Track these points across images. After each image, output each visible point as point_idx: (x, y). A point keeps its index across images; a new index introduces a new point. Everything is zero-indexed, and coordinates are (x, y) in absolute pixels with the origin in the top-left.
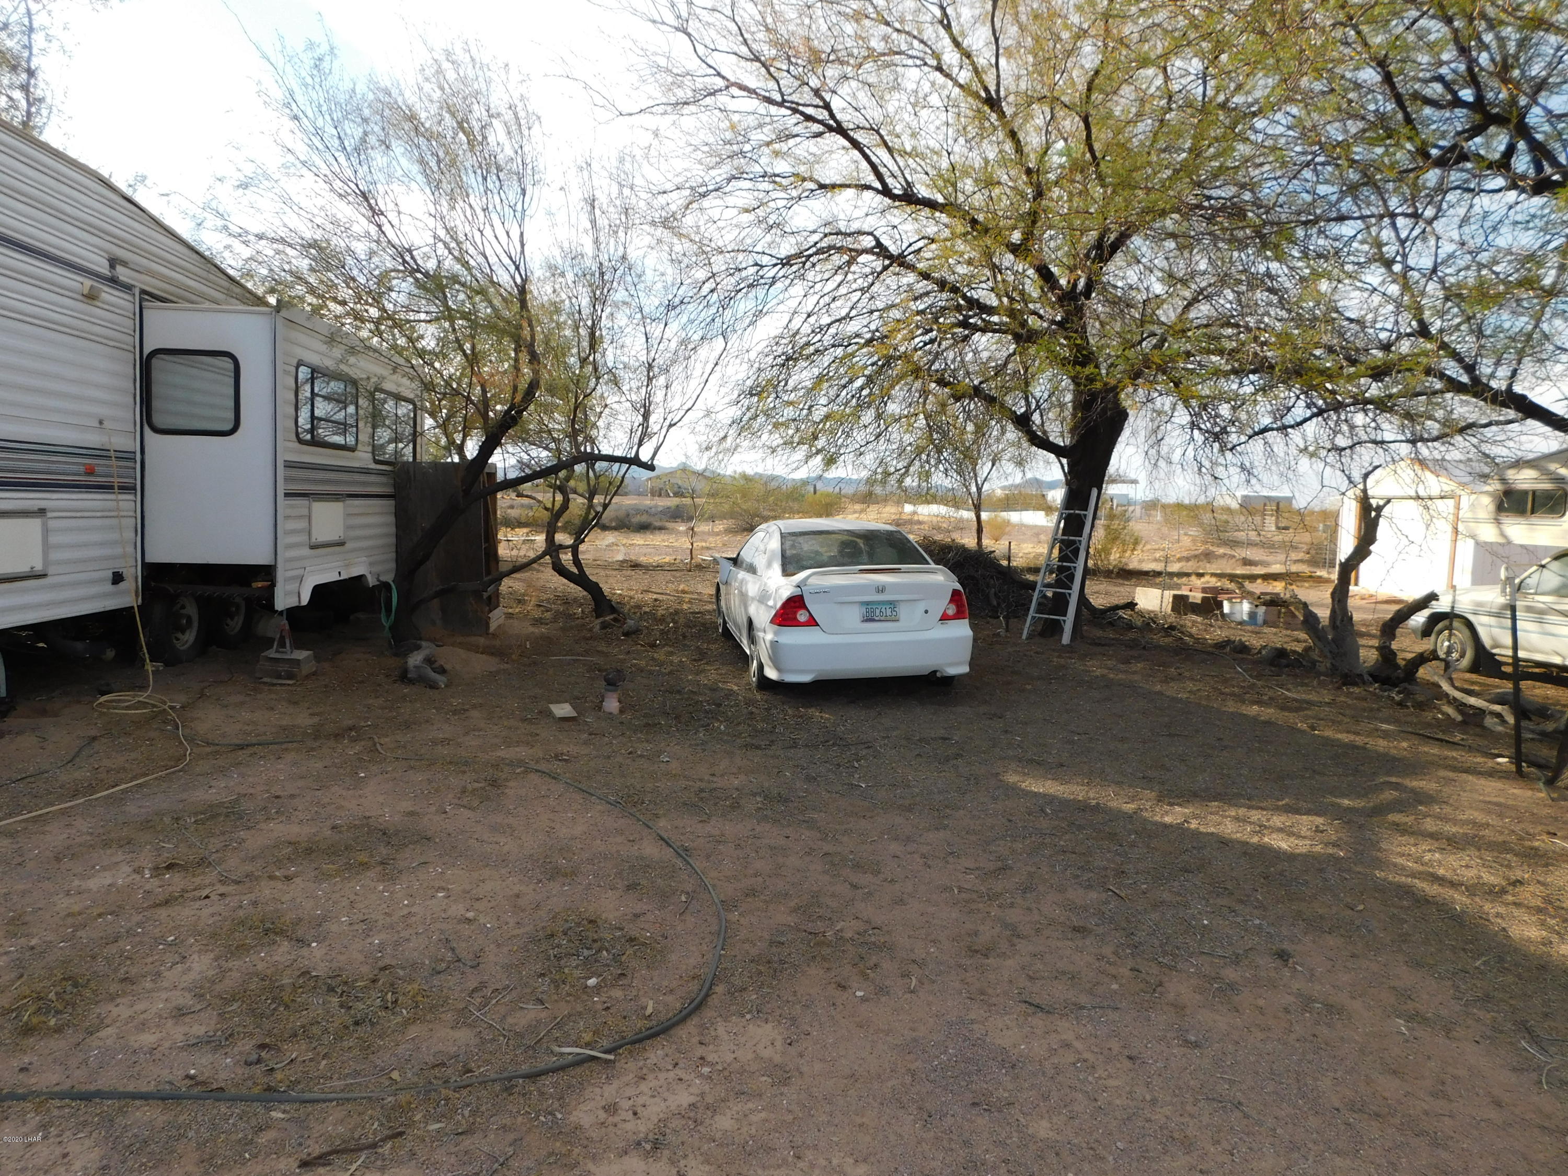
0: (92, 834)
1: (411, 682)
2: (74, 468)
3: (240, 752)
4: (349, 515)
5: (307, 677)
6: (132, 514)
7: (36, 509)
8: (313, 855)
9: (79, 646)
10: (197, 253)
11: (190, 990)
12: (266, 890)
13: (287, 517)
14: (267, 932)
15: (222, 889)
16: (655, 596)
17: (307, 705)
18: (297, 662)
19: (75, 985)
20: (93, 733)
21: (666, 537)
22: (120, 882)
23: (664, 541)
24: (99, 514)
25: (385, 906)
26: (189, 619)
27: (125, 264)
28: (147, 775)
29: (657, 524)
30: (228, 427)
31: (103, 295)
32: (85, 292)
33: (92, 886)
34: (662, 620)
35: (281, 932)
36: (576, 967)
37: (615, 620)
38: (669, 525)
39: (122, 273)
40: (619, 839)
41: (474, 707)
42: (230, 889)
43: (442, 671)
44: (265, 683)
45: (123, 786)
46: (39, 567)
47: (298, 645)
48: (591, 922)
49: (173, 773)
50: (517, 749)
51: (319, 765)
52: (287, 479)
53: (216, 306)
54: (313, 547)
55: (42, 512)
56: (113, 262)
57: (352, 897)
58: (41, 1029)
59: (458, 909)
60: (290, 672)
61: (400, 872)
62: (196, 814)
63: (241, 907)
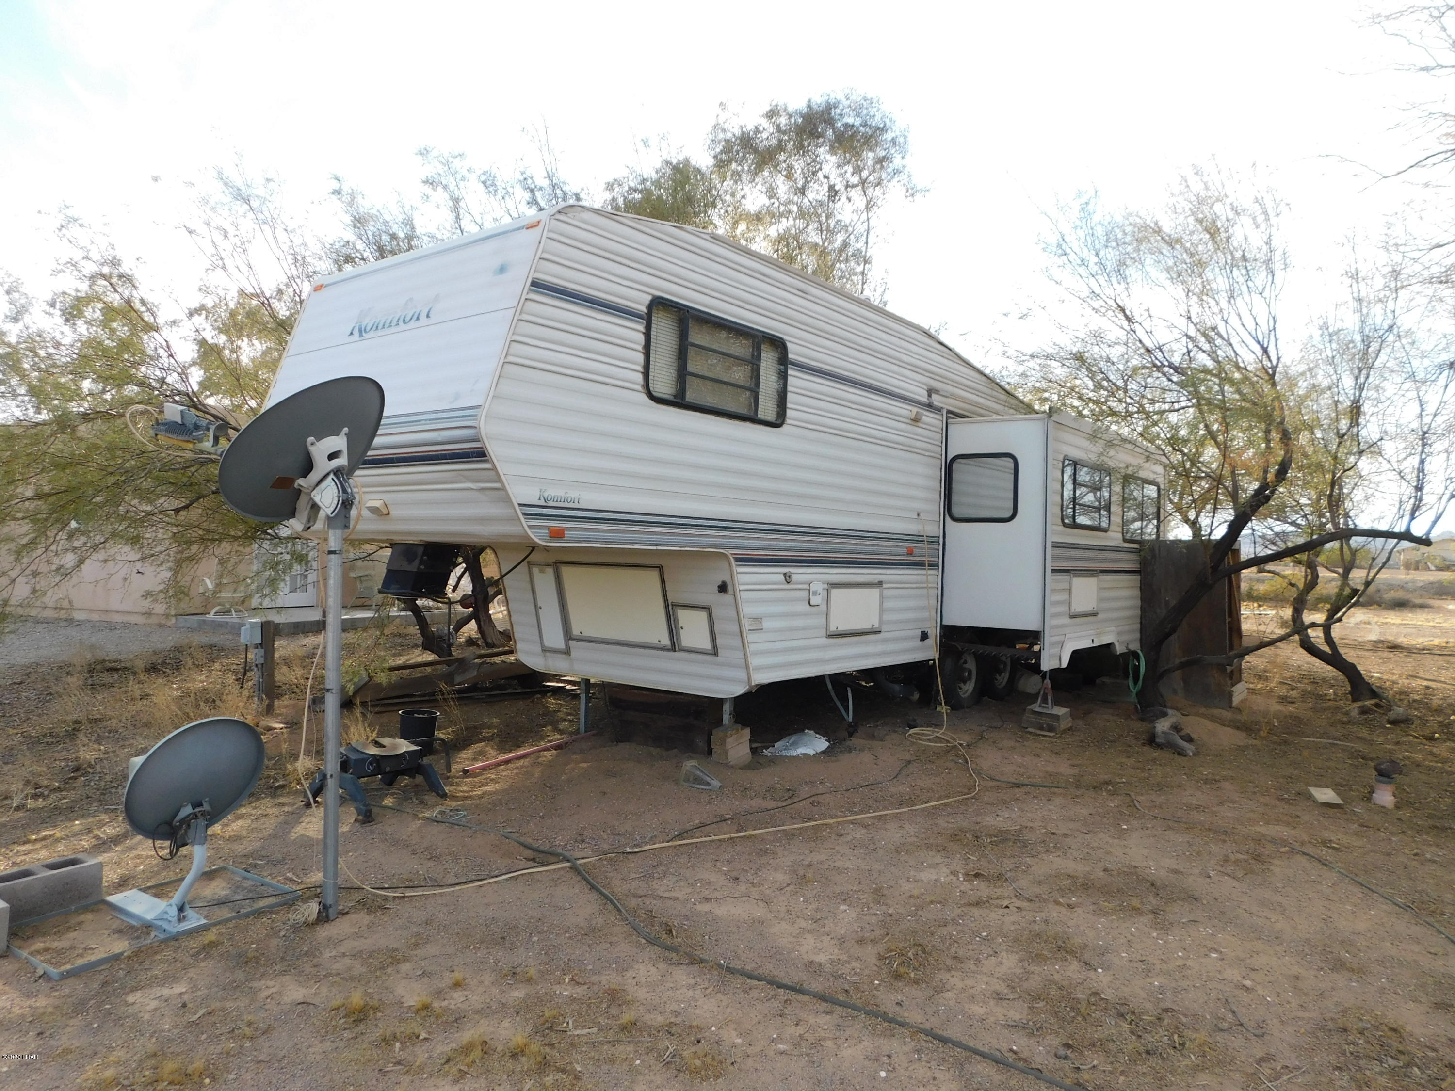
0: (917, 837)
1: (1160, 746)
2: (900, 550)
3: (1016, 790)
4: (1101, 589)
5: (1065, 731)
6: (935, 585)
7: (876, 581)
8: (1090, 891)
9: (897, 687)
10: (985, 376)
11: (1004, 981)
12: (1055, 913)
13: (1052, 590)
14: (1059, 948)
15: (1019, 903)
16: (1425, 683)
17: (1066, 756)
18: (1056, 717)
19: (924, 952)
20: (908, 757)
21: (1430, 617)
22: (943, 879)
23: (1428, 620)
24: (914, 586)
25: (1160, 952)
26: (970, 672)
27: (937, 392)
28: (949, 797)
29: (1418, 601)
30: (1008, 514)
31: (924, 417)
32: (913, 417)
33: (923, 878)
34: (1439, 711)
35: (1071, 952)
36: (1381, 1074)
37: (1377, 705)
38: (1436, 603)
39: (936, 400)
40: (1416, 948)
41: (1225, 779)
42: (1025, 904)
43: (1190, 740)
44: (1030, 733)
45: (933, 804)
46: (876, 626)
47: (1057, 703)
48: (1394, 1030)
49: (968, 799)
50: (1277, 828)
51: (1085, 812)
52: (1055, 558)
53: (1001, 417)
54: (1072, 617)
55: (880, 584)
56: (930, 392)
57: (1130, 937)
58: (905, 978)
59: (1233, 974)
60: (1050, 725)
61: (1171, 924)
62: (991, 836)
63: (1035, 922)
